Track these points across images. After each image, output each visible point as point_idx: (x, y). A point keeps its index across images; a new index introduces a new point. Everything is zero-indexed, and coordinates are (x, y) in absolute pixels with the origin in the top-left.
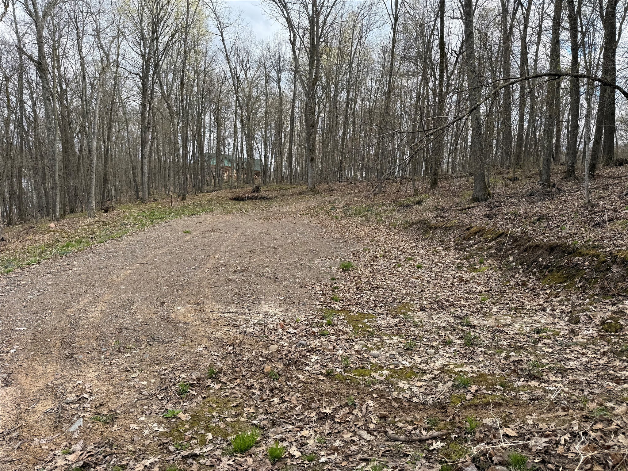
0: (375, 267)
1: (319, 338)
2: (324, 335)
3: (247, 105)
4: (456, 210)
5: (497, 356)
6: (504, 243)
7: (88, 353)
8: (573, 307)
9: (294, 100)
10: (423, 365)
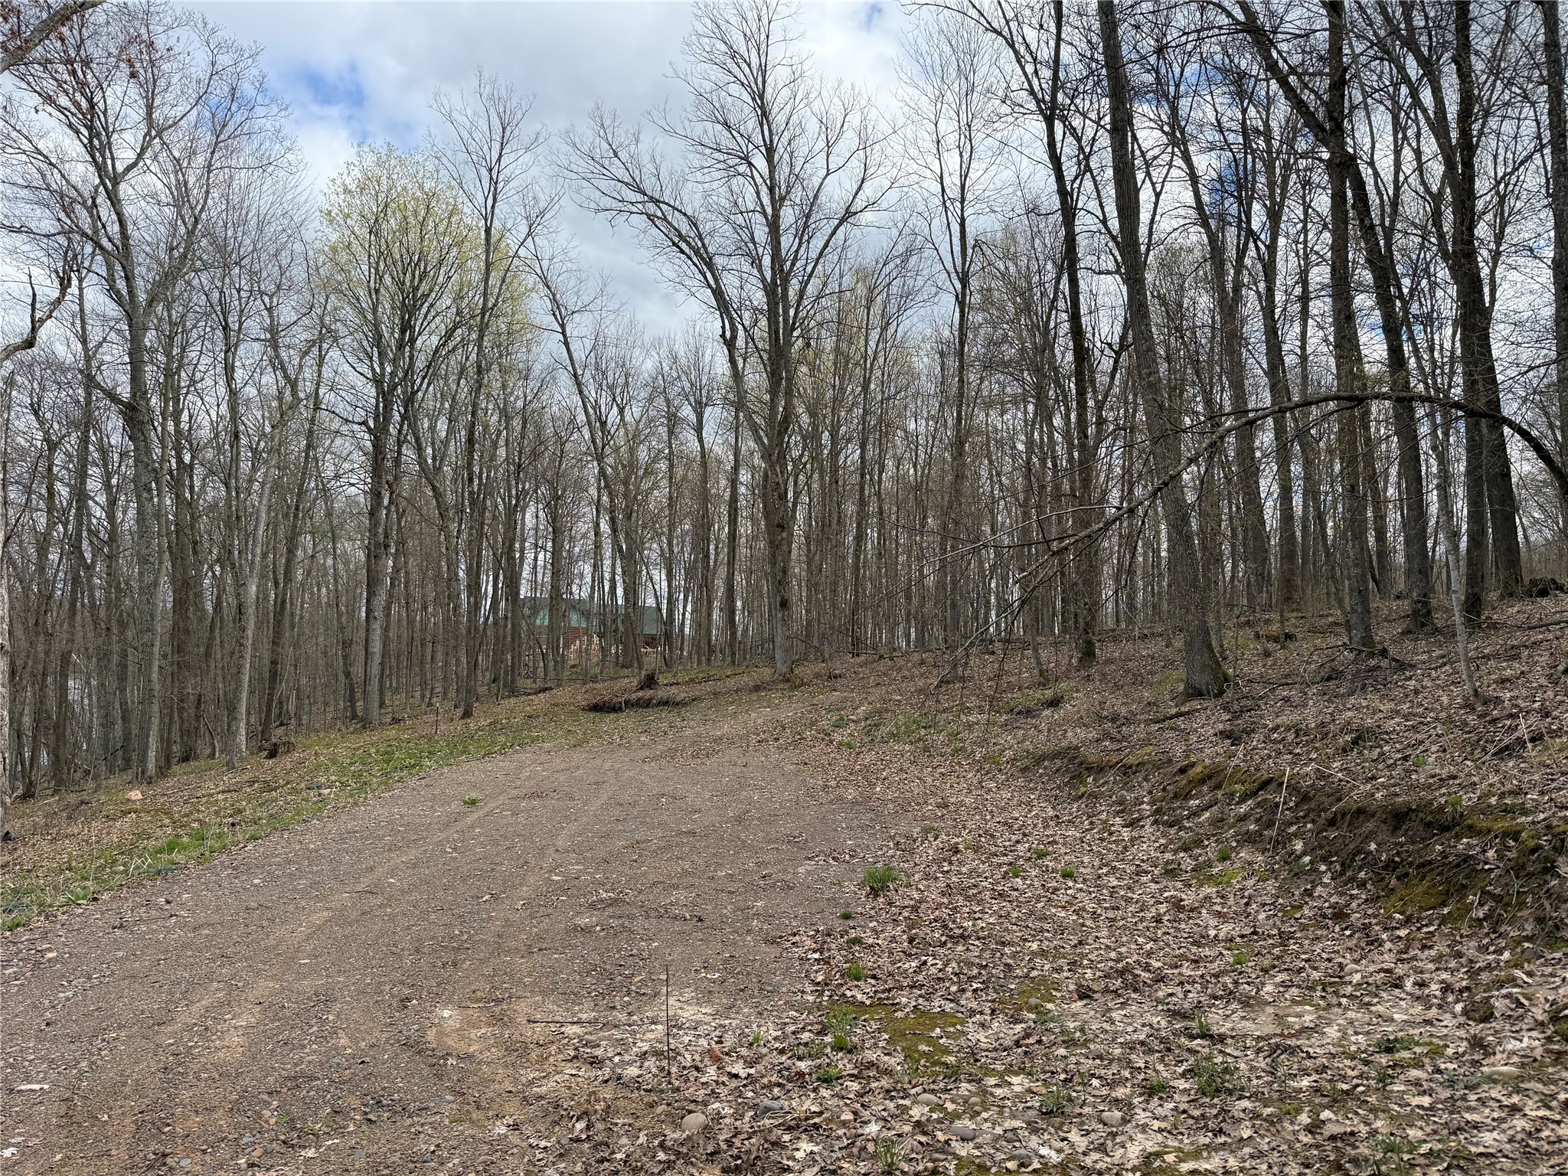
0: (954, 879)
1: (815, 1090)
2: (827, 1081)
3: (626, 483)
4: (1148, 722)
5: (1286, 1124)
6: (1277, 805)
7: (204, 1152)
8: (1473, 974)
9: (736, 469)
10: (1095, 1156)
